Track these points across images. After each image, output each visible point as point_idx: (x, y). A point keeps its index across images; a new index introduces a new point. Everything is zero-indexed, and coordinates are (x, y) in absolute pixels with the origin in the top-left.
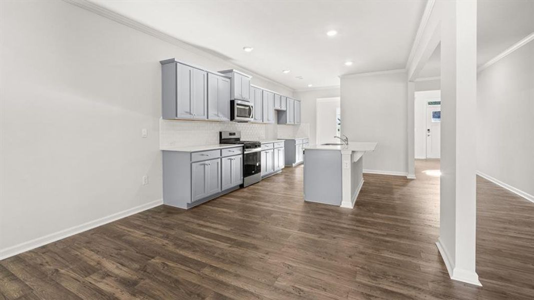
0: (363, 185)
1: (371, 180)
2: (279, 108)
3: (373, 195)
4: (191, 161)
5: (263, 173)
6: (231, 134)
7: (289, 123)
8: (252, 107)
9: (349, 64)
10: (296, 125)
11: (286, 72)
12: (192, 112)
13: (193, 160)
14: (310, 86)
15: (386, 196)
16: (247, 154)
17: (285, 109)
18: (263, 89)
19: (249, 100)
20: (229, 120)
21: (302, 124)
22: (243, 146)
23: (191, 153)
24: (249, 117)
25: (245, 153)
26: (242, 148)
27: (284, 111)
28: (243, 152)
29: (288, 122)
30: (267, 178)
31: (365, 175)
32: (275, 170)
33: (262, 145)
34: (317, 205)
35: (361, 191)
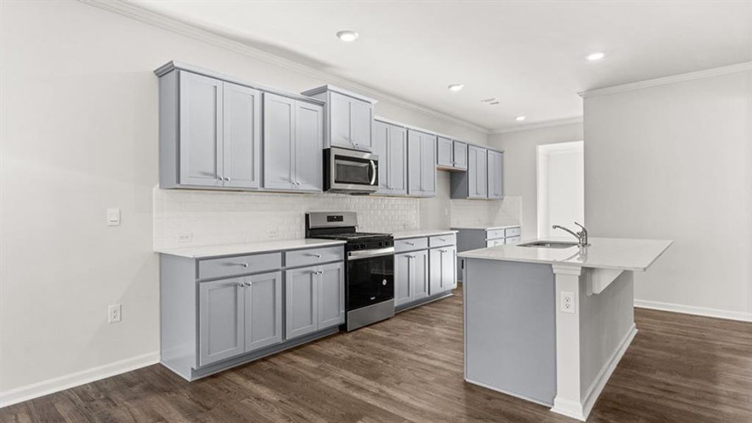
0: (633, 343)
1: (658, 329)
2: (449, 166)
3: (654, 377)
4: (197, 276)
5: (399, 299)
6: (331, 219)
7: (475, 196)
8: (376, 163)
9: (596, 57)
10: (493, 200)
11: (455, 89)
12: (219, 174)
13: (201, 277)
14: (521, 119)
15: (692, 384)
16: (355, 261)
17: (464, 168)
18: (408, 126)
19: (370, 150)
20: (322, 190)
21: (506, 198)
22: (345, 245)
23: (198, 260)
24: (369, 184)
25: (350, 258)
26: (343, 247)
27: (464, 172)
28: (346, 257)
29: (472, 194)
30: (410, 310)
31: (639, 313)
32: (431, 294)
33: (395, 242)
34: (489, 398)
35: (624, 363)
